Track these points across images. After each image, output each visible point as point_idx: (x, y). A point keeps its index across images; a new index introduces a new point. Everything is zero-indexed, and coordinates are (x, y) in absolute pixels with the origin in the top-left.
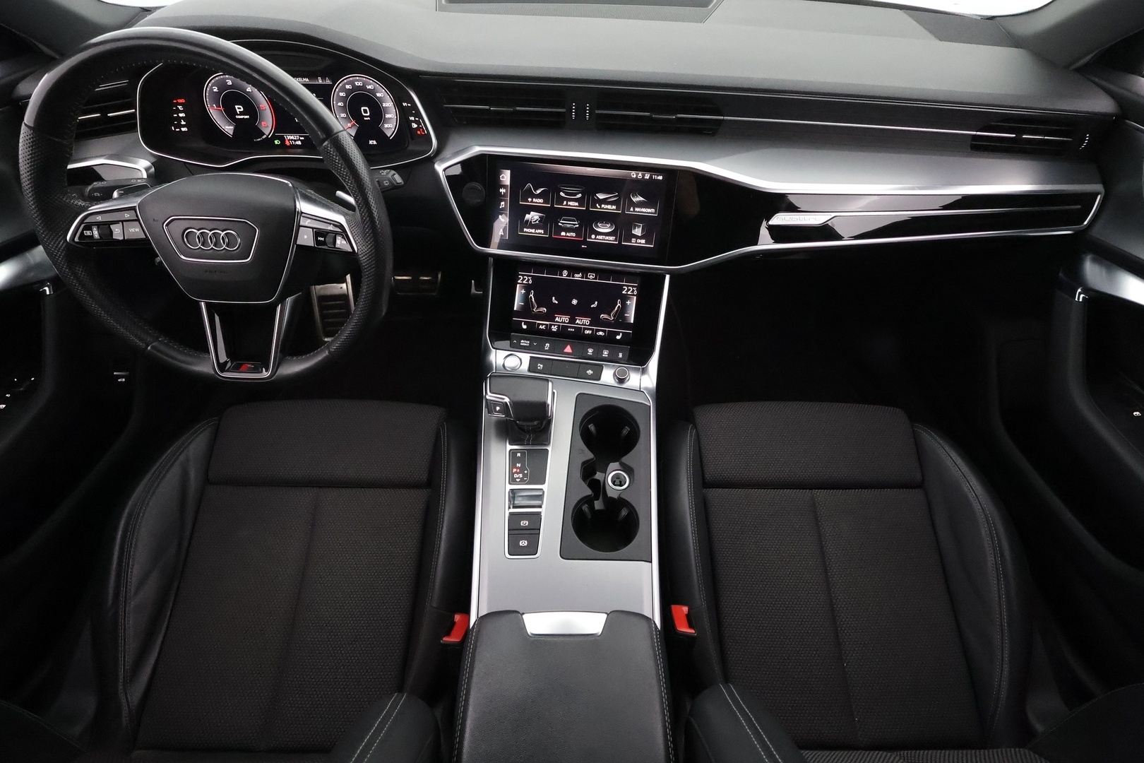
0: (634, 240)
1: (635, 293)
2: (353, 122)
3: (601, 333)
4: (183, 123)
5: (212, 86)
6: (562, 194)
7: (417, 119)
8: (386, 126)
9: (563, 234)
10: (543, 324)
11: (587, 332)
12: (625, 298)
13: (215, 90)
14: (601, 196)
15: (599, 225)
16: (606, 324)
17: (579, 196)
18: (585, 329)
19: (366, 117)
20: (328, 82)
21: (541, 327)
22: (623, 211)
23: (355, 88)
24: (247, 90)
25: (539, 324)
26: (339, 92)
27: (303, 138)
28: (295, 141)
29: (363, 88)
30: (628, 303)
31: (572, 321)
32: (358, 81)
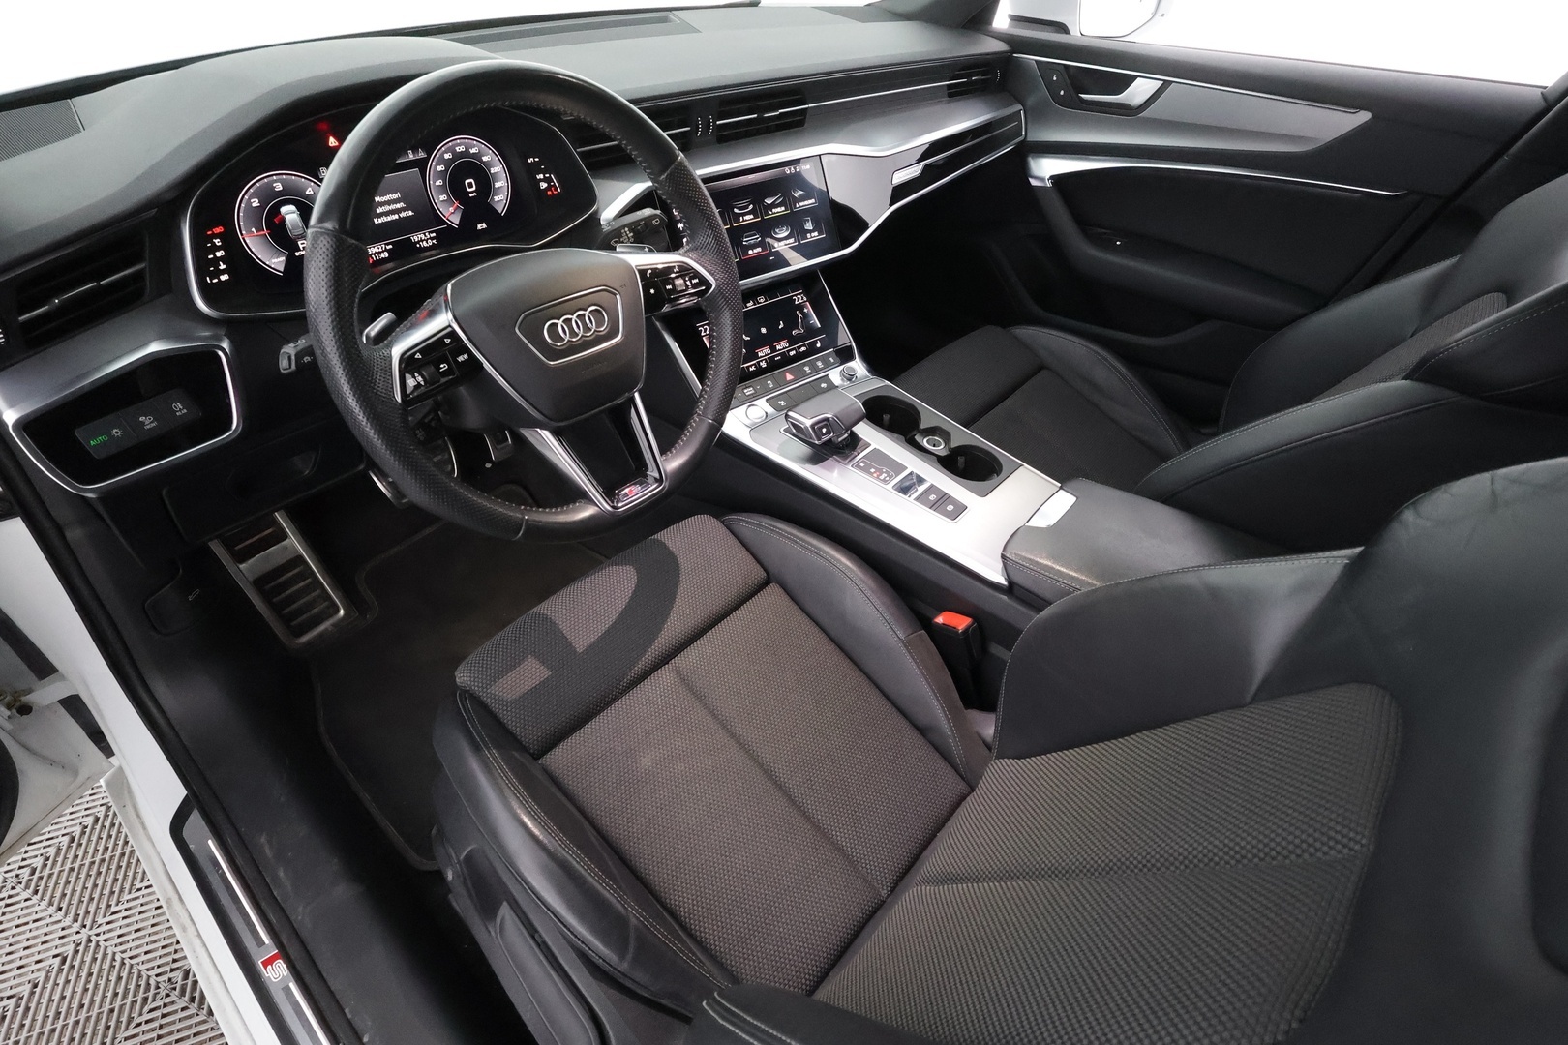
0: (809, 235)
1: (805, 299)
2: (457, 203)
3: (803, 349)
4: (222, 267)
5: (249, 199)
6: (736, 210)
7: (547, 175)
8: (496, 199)
9: (750, 252)
10: (751, 366)
11: (792, 353)
12: (801, 307)
13: (254, 205)
14: (769, 201)
15: (777, 231)
16: (800, 338)
17: (751, 207)
18: (788, 351)
19: (472, 192)
20: (422, 154)
21: (751, 369)
22: (791, 209)
23: (456, 156)
24: (307, 193)
25: (748, 367)
26: (436, 165)
27: (391, 246)
28: (379, 253)
29: (466, 153)
30: (806, 310)
31: (773, 349)
32: (459, 145)
